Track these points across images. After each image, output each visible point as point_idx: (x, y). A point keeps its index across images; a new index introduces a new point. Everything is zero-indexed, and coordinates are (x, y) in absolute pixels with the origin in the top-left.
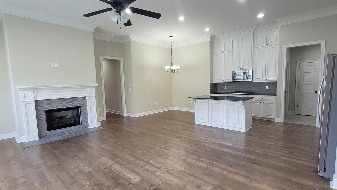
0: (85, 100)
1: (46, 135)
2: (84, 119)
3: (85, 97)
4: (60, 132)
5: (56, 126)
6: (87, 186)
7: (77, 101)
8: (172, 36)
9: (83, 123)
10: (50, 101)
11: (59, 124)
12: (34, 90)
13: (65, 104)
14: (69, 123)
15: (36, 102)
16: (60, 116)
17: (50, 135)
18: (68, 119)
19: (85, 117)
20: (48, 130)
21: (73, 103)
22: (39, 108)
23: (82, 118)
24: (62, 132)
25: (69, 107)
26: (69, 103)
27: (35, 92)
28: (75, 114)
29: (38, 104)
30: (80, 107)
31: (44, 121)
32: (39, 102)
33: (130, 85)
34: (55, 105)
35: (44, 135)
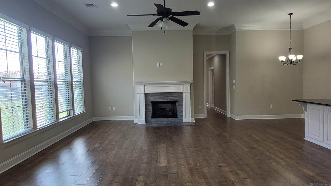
0: (181, 96)
1: (151, 121)
2: (180, 113)
3: (182, 93)
4: (160, 121)
5: (159, 115)
6: (134, 157)
7: (175, 96)
8: (292, 14)
9: (178, 116)
10: (155, 94)
11: (161, 115)
12: (145, 85)
13: (165, 98)
14: (168, 114)
15: (146, 94)
16: (163, 108)
17: (153, 122)
18: (167, 111)
19: (181, 111)
20: (152, 118)
21: (172, 97)
22: (148, 99)
23: (178, 112)
24: (162, 122)
25: (168, 100)
26: (168, 97)
27: (145, 86)
28: (172, 107)
29: (147, 96)
30: (177, 101)
31: (150, 110)
32: (148, 94)
33: (234, 82)
34: (158, 98)
35: (149, 121)
